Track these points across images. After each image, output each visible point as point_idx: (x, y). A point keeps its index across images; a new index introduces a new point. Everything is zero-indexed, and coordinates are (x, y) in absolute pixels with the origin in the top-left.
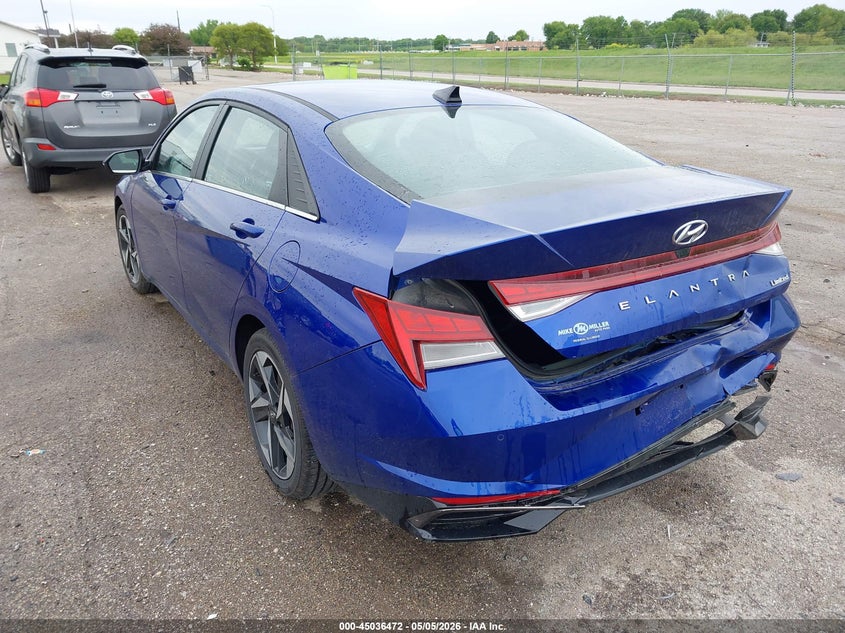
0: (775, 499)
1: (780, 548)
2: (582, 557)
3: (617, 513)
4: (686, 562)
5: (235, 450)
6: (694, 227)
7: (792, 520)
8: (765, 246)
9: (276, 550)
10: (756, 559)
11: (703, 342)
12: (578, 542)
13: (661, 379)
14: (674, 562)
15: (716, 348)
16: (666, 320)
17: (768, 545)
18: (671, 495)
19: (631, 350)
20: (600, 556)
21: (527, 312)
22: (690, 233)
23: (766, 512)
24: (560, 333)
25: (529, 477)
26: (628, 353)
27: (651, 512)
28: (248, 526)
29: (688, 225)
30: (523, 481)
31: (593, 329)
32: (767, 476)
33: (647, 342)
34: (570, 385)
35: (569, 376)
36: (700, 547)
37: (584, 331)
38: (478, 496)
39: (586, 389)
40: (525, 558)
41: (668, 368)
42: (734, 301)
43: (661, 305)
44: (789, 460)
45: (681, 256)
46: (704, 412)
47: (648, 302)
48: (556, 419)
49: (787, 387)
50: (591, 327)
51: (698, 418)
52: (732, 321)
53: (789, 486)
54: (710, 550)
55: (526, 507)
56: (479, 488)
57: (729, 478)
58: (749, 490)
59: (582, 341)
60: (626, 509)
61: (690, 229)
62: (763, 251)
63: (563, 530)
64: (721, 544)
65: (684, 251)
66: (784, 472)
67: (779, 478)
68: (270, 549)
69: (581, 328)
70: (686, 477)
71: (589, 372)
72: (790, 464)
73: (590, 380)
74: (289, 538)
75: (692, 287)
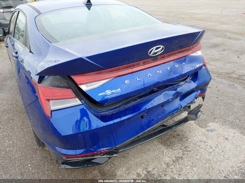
0: (204, 139)
1: (202, 158)
2: (132, 164)
3: (148, 147)
4: (168, 165)
5: (28, 128)
6: (157, 49)
7: (209, 147)
8: (192, 53)
9: (29, 165)
10: (192, 163)
11: (169, 90)
12: (132, 159)
13: (149, 106)
14: (163, 165)
15: (174, 92)
16: (146, 86)
17: (198, 157)
18: (168, 139)
19: (141, 95)
20: (139, 164)
21: (87, 87)
22: (156, 51)
23: (200, 144)
24: (99, 95)
25: (95, 147)
26: (140, 96)
27: (160, 146)
28: (24, 156)
29: (155, 48)
30: (93, 149)
31: (114, 92)
32: (204, 130)
33: (148, 91)
34: (112, 111)
35: (114, 107)
36: (174, 159)
37: (109, 93)
38: (76, 155)
39: (118, 112)
40: (112, 166)
41: (152, 102)
42: (178, 75)
43: (144, 80)
44: (212, 123)
45: (154, 60)
46: (173, 114)
47: (138, 79)
48: (102, 126)
49: (217, 96)
50: (113, 91)
51: (169, 117)
52: (183, 81)
53: (210, 134)
54: (177, 159)
55: (95, 157)
56: (76, 152)
57: (190, 131)
58: (196, 135)
59: (109, 97)
60: (152, 145)
61: (155, 50)
62: (192, 55)
63: (128, 154)
64: (182, 157)
65: (155, 58)
66: (210, 128)
67: (208, 131)
68: (28, 165)
69: (108, 92)
70: (175, 132)
71: (122, 105)
72: (212, 125)
73: (120, 109)
74: (35, 160)
75: (158, 72)
